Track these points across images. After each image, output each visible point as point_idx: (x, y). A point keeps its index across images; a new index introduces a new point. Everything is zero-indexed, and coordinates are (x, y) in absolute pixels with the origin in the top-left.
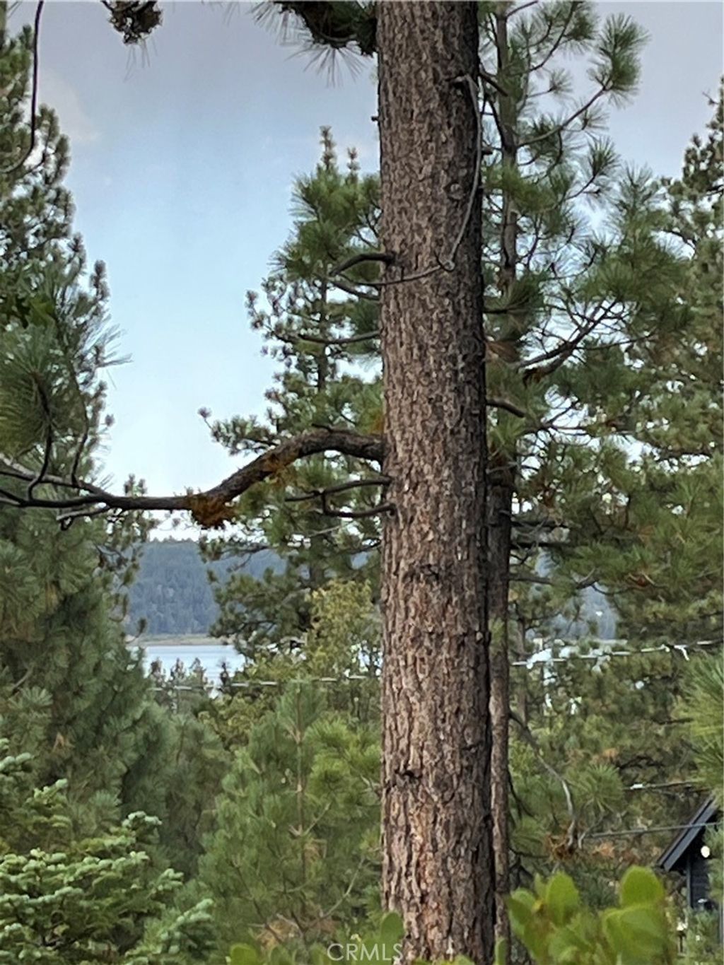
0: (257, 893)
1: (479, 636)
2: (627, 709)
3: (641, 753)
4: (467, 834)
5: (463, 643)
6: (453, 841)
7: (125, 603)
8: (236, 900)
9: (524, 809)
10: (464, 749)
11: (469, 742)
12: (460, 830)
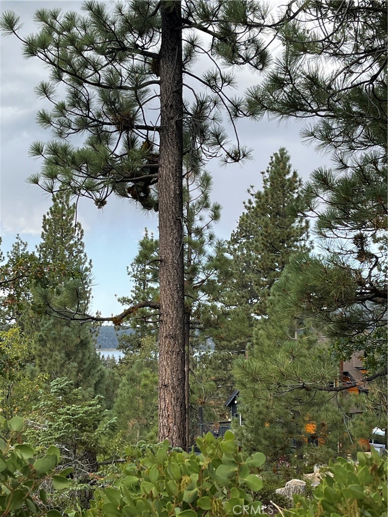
0: (127, 413)
1: (182, 352)
2: (217, 367)
3: (221, 378)
4: (179, 400)
5: (178, 354)
6: (176, 402)
7: (96, 341)
8: (122, 415)
9: (193, 392)
10: (179, 379)
11: (180, 378)
12: (177, 399)
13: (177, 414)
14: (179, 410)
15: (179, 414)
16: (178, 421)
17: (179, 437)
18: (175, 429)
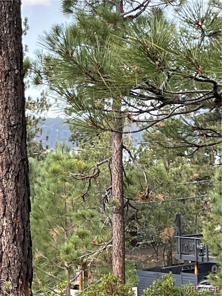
0: (49, 218)
1: (17, 71)
2: (201, 161)
3: (206, 175)
4: (13, 167)
5: (8, 75)
7: (41, 131)
8: (41, 220)
9: (130, 182)
10: (10, 126)
11: (13, 123)
13: (9, 196)
14: (12, 188)
15: (13, 194)
16: (11, 208)
17: (14, 240)
18: (5, 224)
